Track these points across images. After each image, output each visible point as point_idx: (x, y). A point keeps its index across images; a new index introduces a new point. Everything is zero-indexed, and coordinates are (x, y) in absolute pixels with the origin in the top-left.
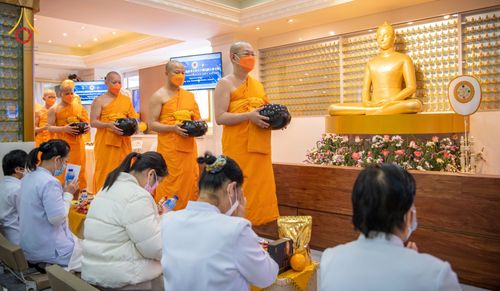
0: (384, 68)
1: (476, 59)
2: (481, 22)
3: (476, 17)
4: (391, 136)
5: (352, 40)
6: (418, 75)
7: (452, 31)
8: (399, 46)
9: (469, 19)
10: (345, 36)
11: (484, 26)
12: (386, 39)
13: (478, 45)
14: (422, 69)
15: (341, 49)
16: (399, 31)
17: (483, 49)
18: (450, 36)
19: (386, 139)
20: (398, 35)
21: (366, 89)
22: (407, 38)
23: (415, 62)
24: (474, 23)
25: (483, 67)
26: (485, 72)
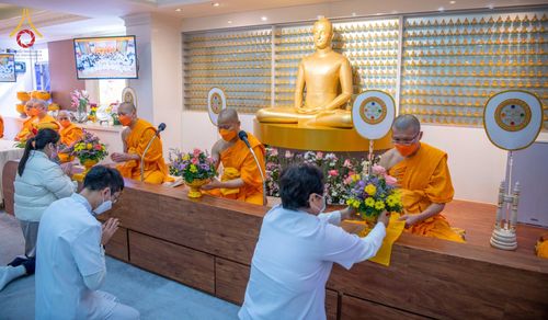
0: (320, 68)
1: (414, 66)
2: (422, 26)
3: (418, 21)
4: (325, 153)
5: (286, 31)
6: (355, 78)
7: (393, 33)
8: (336, 44)
9: (411, 21)
10: (278, 26)
11: (425, 32)
12: (324, 37)
13: (418, 52)
14: (360, 71)
15: (274, 40)
16: (337, 26)
17: (422, 56)
18: (390, 38)
19: (319, 156)
20: (335, 31)
21: (299, 90)
22: (345, 36)
23: (353, 63)
24: (415, 27)
25: (421, 76)
26: (422, 82)
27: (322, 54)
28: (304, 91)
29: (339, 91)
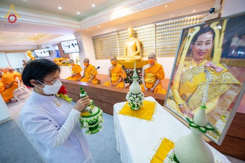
0: (130, 43)
1: (159, 39)
2: (162, 25)
3: (160, 24)
4: (132, 69)
5: (120, 33)
6: (141, 45)
7: (152, 29)
8: (135, 35)
9: (158, 24)
10: (118, 31)
11: (162, 27)
12: (131, 33)
13: (160, 34)
14: (143, 43)
15: (117, 36)
16: (135, 29)
17: (162, 35)
18: (151, 31)
19: (131, 70)
20: (134, 31)
21: (125, 51)
22: (138, 32)
23: (140, 40)
24: (159, 26)
25: (161, 42)
26: (162, 44)
27: (131, 39)
28: (126, 51)
29: (137, 50)
